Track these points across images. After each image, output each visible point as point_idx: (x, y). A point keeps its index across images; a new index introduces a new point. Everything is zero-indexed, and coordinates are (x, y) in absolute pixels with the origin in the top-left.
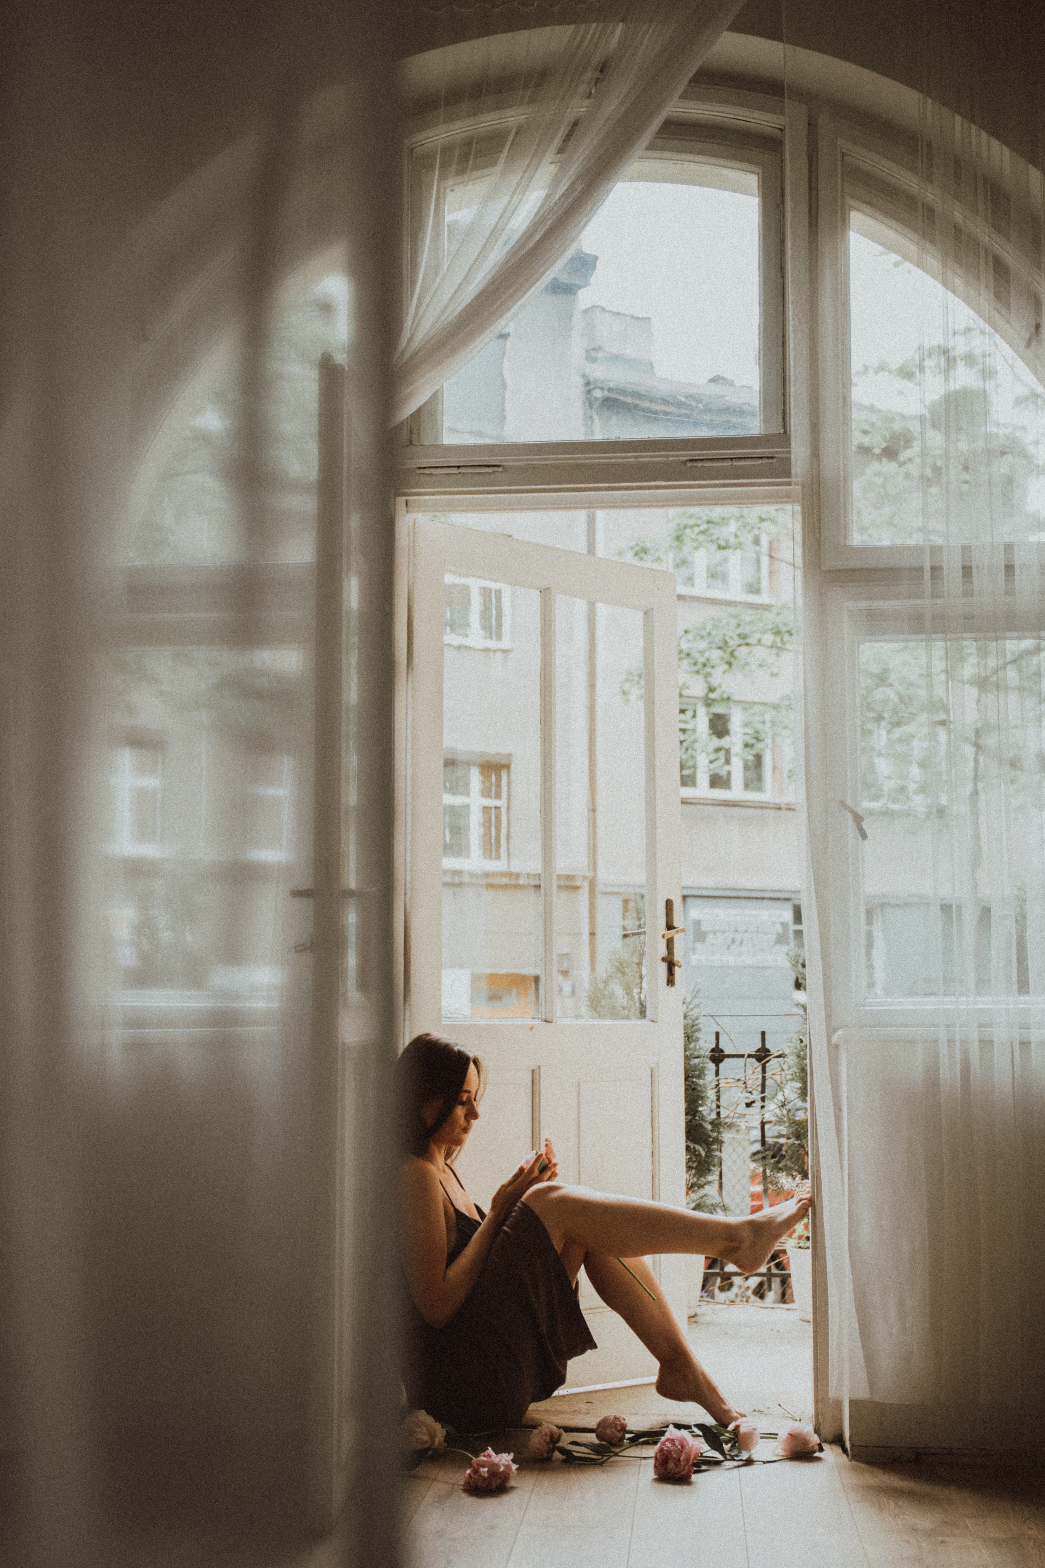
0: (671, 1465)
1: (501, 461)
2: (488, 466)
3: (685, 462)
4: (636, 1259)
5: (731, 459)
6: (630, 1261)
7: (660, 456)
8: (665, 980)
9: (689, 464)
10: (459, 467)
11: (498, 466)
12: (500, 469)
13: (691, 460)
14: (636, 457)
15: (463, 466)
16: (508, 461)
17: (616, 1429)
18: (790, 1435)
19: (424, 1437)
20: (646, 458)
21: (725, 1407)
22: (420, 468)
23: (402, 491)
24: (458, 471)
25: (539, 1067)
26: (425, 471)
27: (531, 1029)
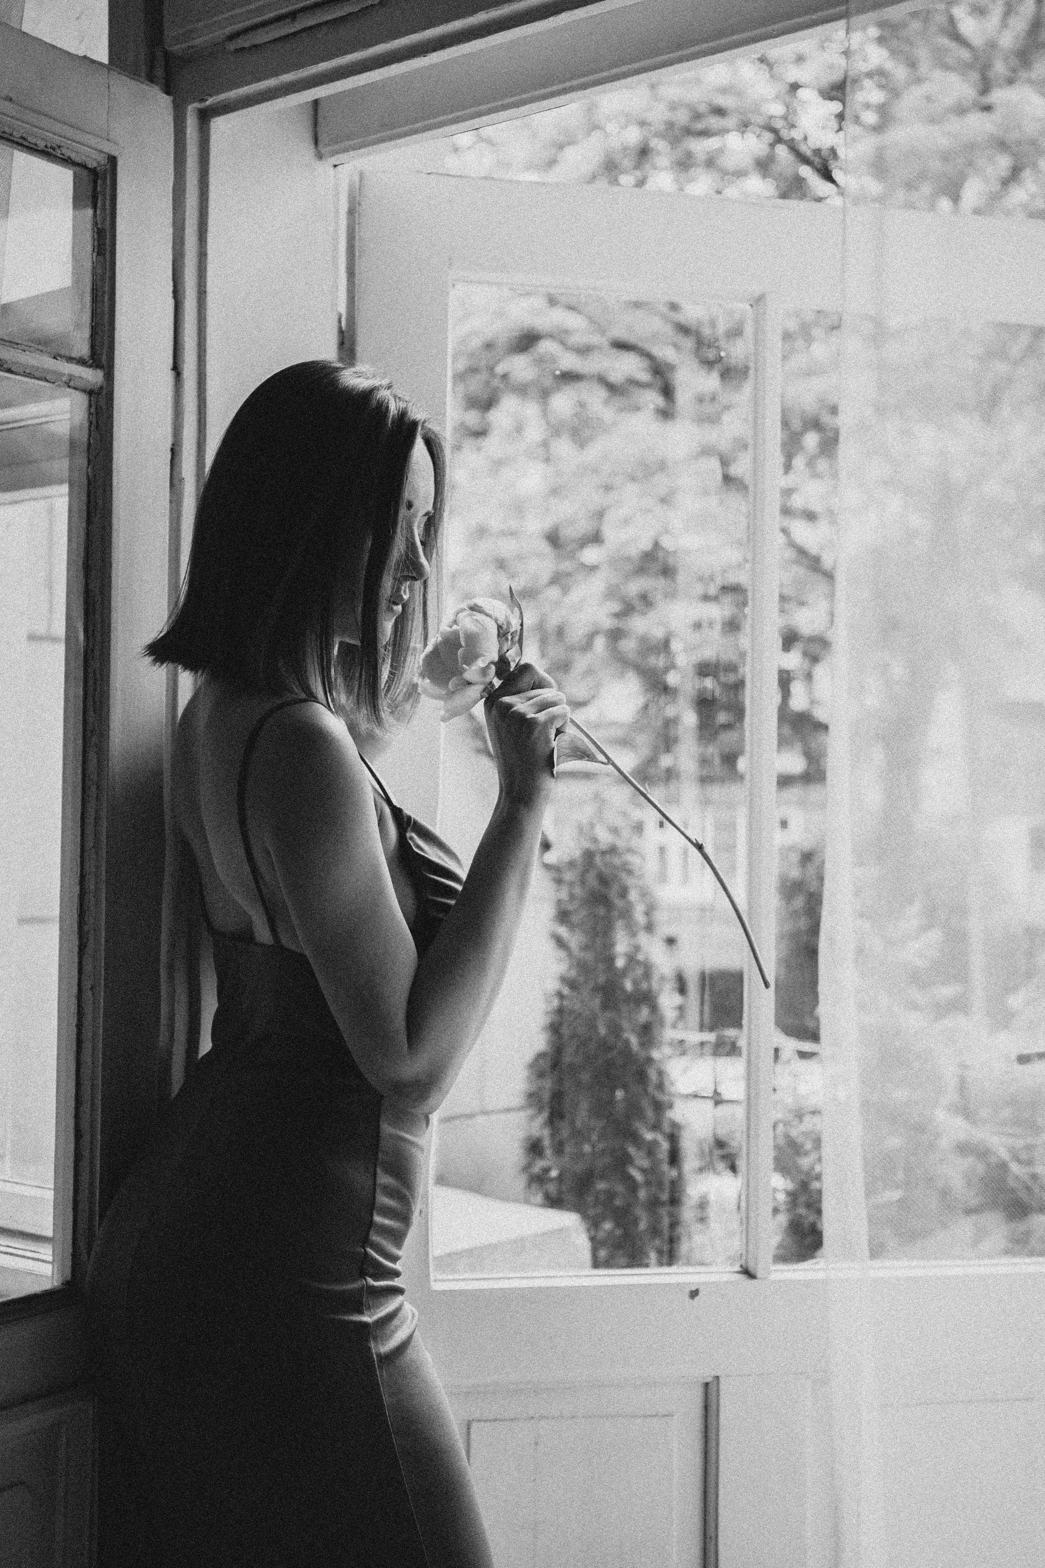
22: (232, 37)
23: (210, 101)
24: (297, 26)
25: (718, 1377)
26: (240, 43)
27: (694, 1294)
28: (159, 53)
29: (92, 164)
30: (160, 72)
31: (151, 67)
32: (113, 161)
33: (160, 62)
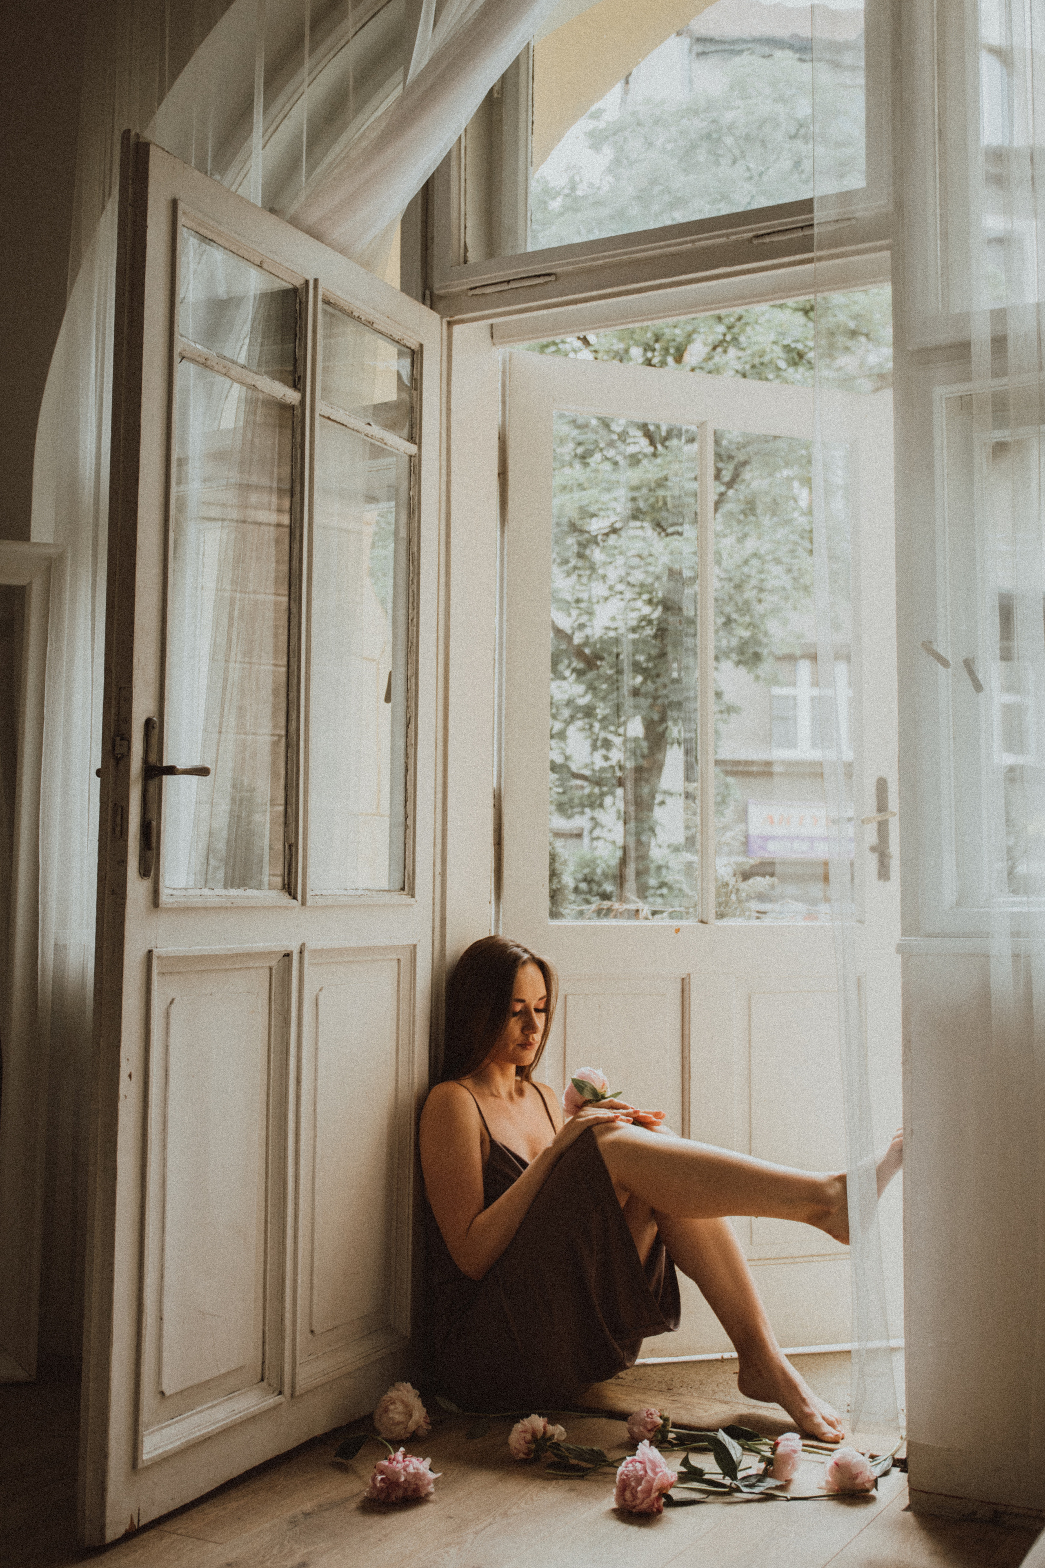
0: (628, 1495)
1: (551, 267)
2: (539, 276)
3: (750, 240)
4: (713, 1219)
5: (802, 228)
6: (702, 1224)
7: (719, 236)
8: (876, 872)
9: (755, 242)
10: (508, 282)
11: (549, 275)
12: (552, 278)
13: (757, 237)
14: (693, 242)
15: (513, 280)
16: (556, 266)
17: (645, 1427)
18: (837, 1464)
19: (397, 1416)
20: (706, 241)
21: (807, 1410)
22: (471, 289)
23: (456, 318)
24: (510, 287)
25: (689, 975)
26: (477, 292)
27: (678, 931)
28: (428, 292)
29: (413, 347)
30: (428, 302)
31: (424, 296)
32: (421, 346)
33: (428, 296)
